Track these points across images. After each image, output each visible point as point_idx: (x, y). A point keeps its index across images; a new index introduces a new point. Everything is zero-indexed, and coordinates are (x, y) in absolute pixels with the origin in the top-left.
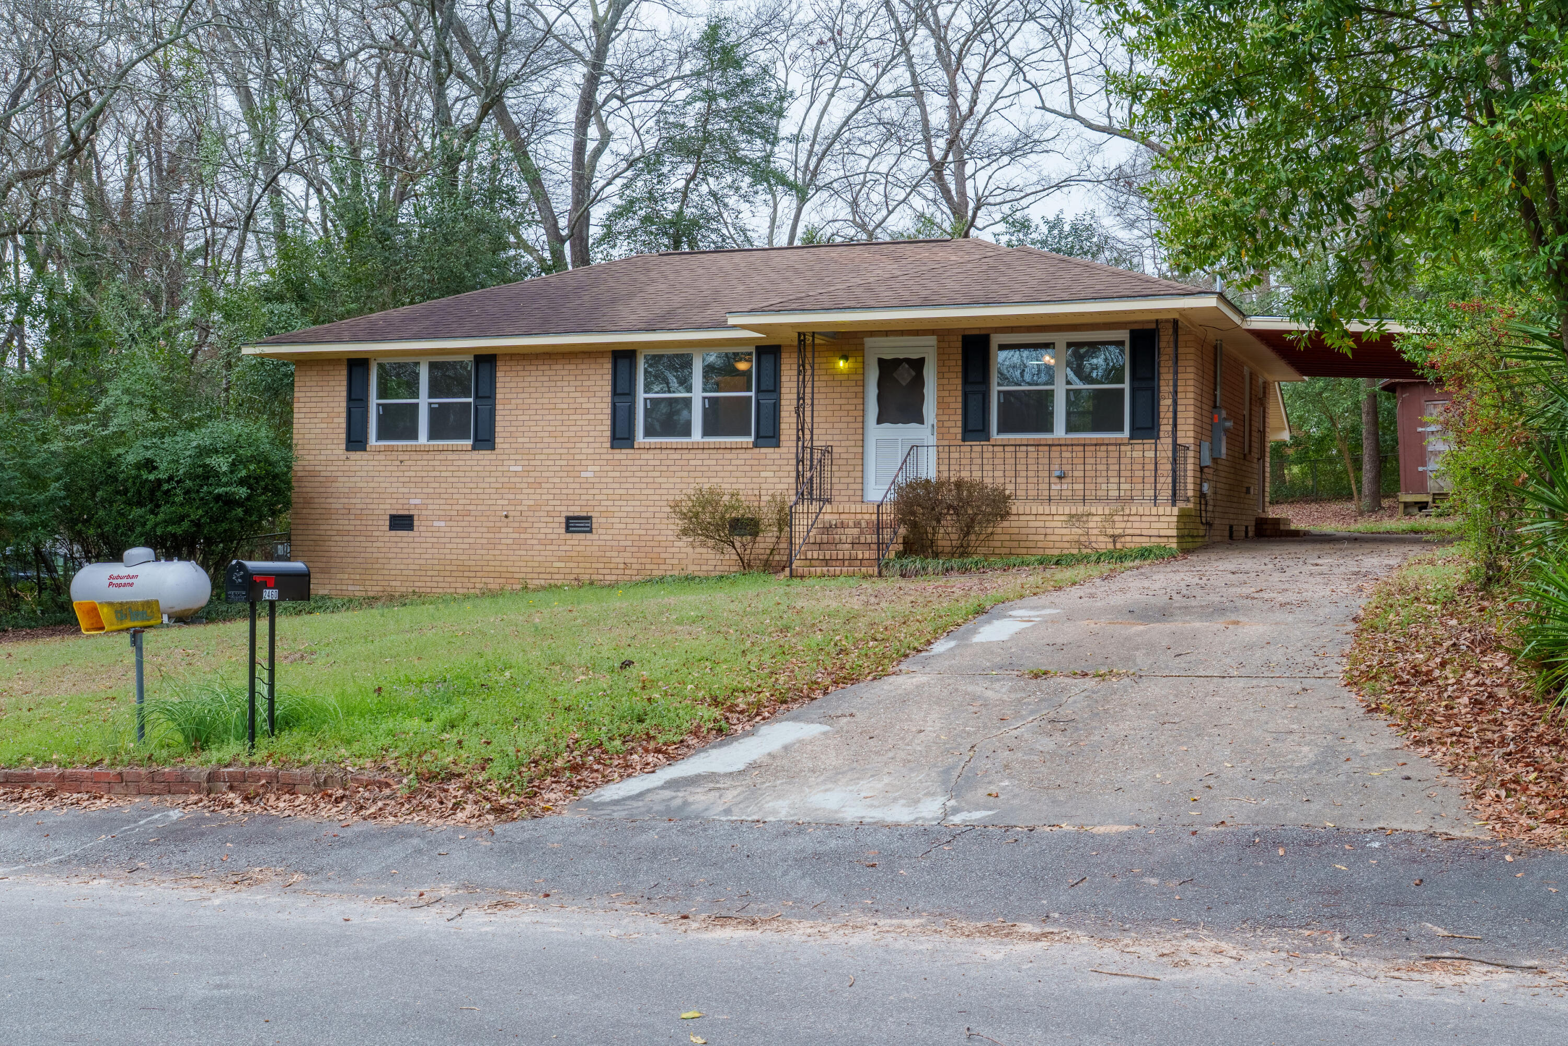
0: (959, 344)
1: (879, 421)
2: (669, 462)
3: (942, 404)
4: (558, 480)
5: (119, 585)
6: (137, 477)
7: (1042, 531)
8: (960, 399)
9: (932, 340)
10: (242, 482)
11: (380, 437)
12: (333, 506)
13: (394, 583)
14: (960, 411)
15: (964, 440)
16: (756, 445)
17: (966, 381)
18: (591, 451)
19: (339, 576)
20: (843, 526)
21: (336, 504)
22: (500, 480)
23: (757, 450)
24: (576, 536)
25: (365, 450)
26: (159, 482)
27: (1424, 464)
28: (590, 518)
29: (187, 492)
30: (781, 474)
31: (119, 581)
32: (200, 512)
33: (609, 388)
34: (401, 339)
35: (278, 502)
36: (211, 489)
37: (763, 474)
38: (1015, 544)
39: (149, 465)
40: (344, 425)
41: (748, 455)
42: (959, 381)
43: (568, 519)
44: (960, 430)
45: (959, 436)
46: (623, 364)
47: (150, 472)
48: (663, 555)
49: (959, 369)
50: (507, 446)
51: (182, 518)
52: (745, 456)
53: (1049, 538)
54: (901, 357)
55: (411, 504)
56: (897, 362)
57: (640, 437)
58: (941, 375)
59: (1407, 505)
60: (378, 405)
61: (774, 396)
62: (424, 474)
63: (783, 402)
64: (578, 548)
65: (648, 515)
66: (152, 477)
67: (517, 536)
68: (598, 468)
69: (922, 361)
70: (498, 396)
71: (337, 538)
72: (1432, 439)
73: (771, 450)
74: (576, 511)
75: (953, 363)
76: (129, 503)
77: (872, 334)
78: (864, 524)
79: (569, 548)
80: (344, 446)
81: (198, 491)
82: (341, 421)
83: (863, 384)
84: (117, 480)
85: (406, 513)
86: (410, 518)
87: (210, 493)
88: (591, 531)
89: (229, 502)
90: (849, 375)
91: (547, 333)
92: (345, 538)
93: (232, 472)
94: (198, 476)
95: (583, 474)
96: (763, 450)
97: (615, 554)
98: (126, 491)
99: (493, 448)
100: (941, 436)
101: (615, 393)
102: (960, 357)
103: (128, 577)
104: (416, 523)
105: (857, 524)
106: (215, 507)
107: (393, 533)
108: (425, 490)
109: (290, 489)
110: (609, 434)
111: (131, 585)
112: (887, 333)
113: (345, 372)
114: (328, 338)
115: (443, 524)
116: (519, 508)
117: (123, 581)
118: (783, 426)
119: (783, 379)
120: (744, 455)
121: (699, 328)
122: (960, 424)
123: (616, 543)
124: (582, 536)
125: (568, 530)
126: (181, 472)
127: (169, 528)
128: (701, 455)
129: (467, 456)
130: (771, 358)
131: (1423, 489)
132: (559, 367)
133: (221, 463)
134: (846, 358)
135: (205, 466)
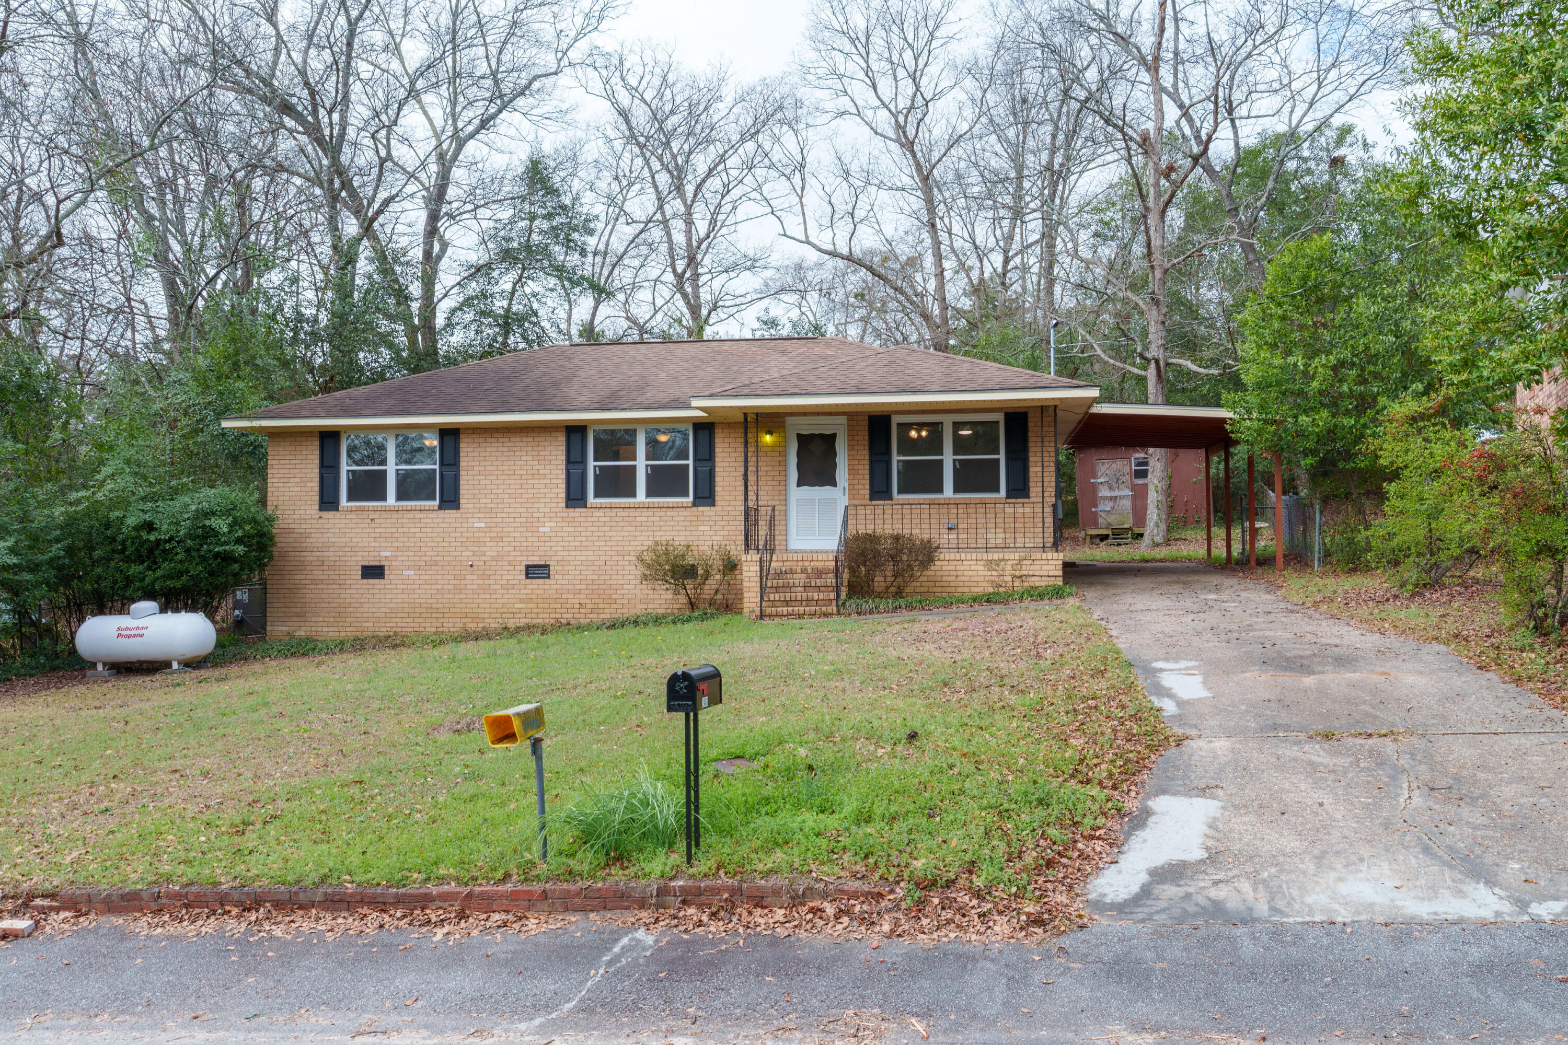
0: (866, 423)
1: (799, 485)
2: (618, 519)
3: (852, 471)
4: (518, 534)
5: (129, 636)
6: (137, 537)
7: (954, 573)
8: (867, 467)
9: (843, 420)
10: (239, 541)
11: (350, 499)
12: (308, 559)
13: (366, 624)
14: (867, 477)
15: (871, 499)
16: (695, 504)
17: (871, 454)
18: (547, 510)
19: (313, 619)
20: (792, 572)
21: (310, 557)
22: (465, 535)
23: (695, 509)
24: (534, 581)
25: (337, 510)
26: (158, 542)
27: (1096, 506)
28: (547, 566)
29: (188, 550)
30: (716, 528)
31: (128, 632)
32: (200, 568)
33: (564, 457)
34: (375, 415)
35: (264, 557)
36: (212, 547)
37: (701, 528)
38: (932, 584)
39: (149, 527)
40: (317, 489)
41: (688, 512)
42: (866, 452)
43: (528, 567)
44: (868, 492)
45: (868, 497)
46: (576, 437)
47: (148, 533)
48: (613, 597)
49: (867, 443)
50: (471, 506)
51: (180, 574)
52: (686, 514)
53: (959, 579)
54: (817, 432)
55: (382, 555)
56: (812, 437)
57: (591, 499)
58: (851, 447)
59: (1092, 537)
60: (348, 471)
61: (709, 464)
62: (394, 530)
63: (717, 469)
64: (538, 592)
65: (600, 563)
66: (152, 538)
67: (481, 582)
68: (554, 524)
69: (833, 437)
70: (462, 464)
71: (312, 587)
72: (1101, 487)
73: (708, 508)
74: (535, 560)
75: (861, 438)
76: (128, 560)
77: (792, 414)
78: (809, 571)
79: (529, 592)
80: (317, 507)
81: (198, 550)
82: (314, 485)
83: (784, 454)
84: (115, 541)
85: (377, 564)
86: (381, 568)
87: (210, 551)
88: (548, 577)
89: (227, 558)
90: (773, 447)
91: (511, 411)
92: (320, 586)
93: (230, 532)
94: (198, 537)
95: (541, 529)
96: (701, 508)
97: (571, 596)
98: (123, 551)
99: (458, 508)
100: (852, 496)
101: (569, 461)
102: (867, 433)
103: (138, 628)
104: (386, 572)
105: (804, 571)
106: (214, 564)
107: (365, 581)
108: (395, 544)
109: (274, 545)
110: (564, 495)
111: (141, 636)
112: (805, 414)
113: (317, 443)
114: (303, 413)
115: (412, 573)
116: (483, 558)
117: (133, 632)
118: (717, 489)
119: (717, 450)
120: (683, 512)
121: (648, 408)
122: (868, 487)
123: (571, 587)
124: (541, 581)
125: (527, 577)
126: (182, 533)
127: (168, 583)
128: (645, 513)
129: (435, 515)
130: (706, 433)
131: (1096, 525)
132: (518, 439)
133: (221, 525)
134: (770, 433)
135: (204, 526)
